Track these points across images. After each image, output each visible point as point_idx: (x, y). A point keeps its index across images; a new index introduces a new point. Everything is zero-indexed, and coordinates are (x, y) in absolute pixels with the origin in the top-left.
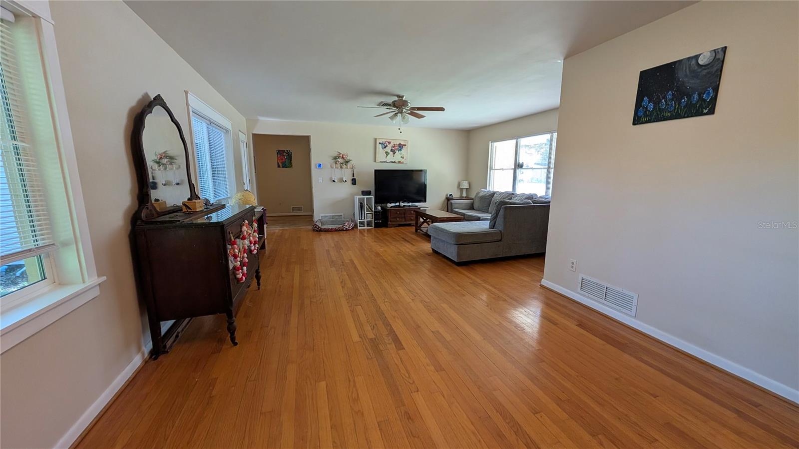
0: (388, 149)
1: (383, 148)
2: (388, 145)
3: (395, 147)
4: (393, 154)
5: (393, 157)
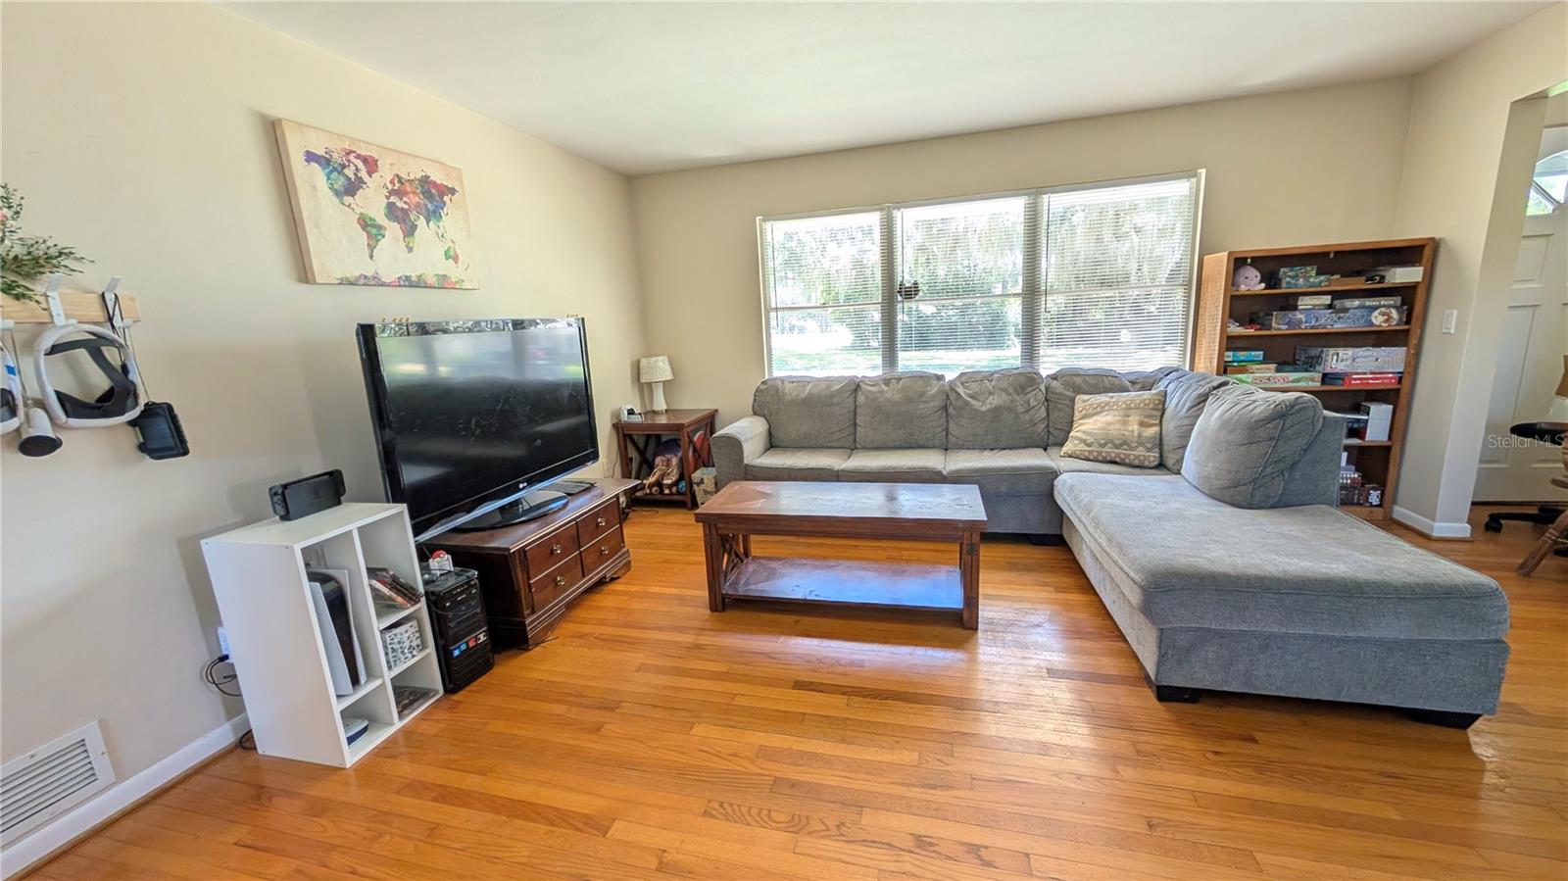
0: (373, 200)
1: (337, 193)
2: (363, 174)
3: (406, 193)
4: (404, 237)
5: (410, 250)
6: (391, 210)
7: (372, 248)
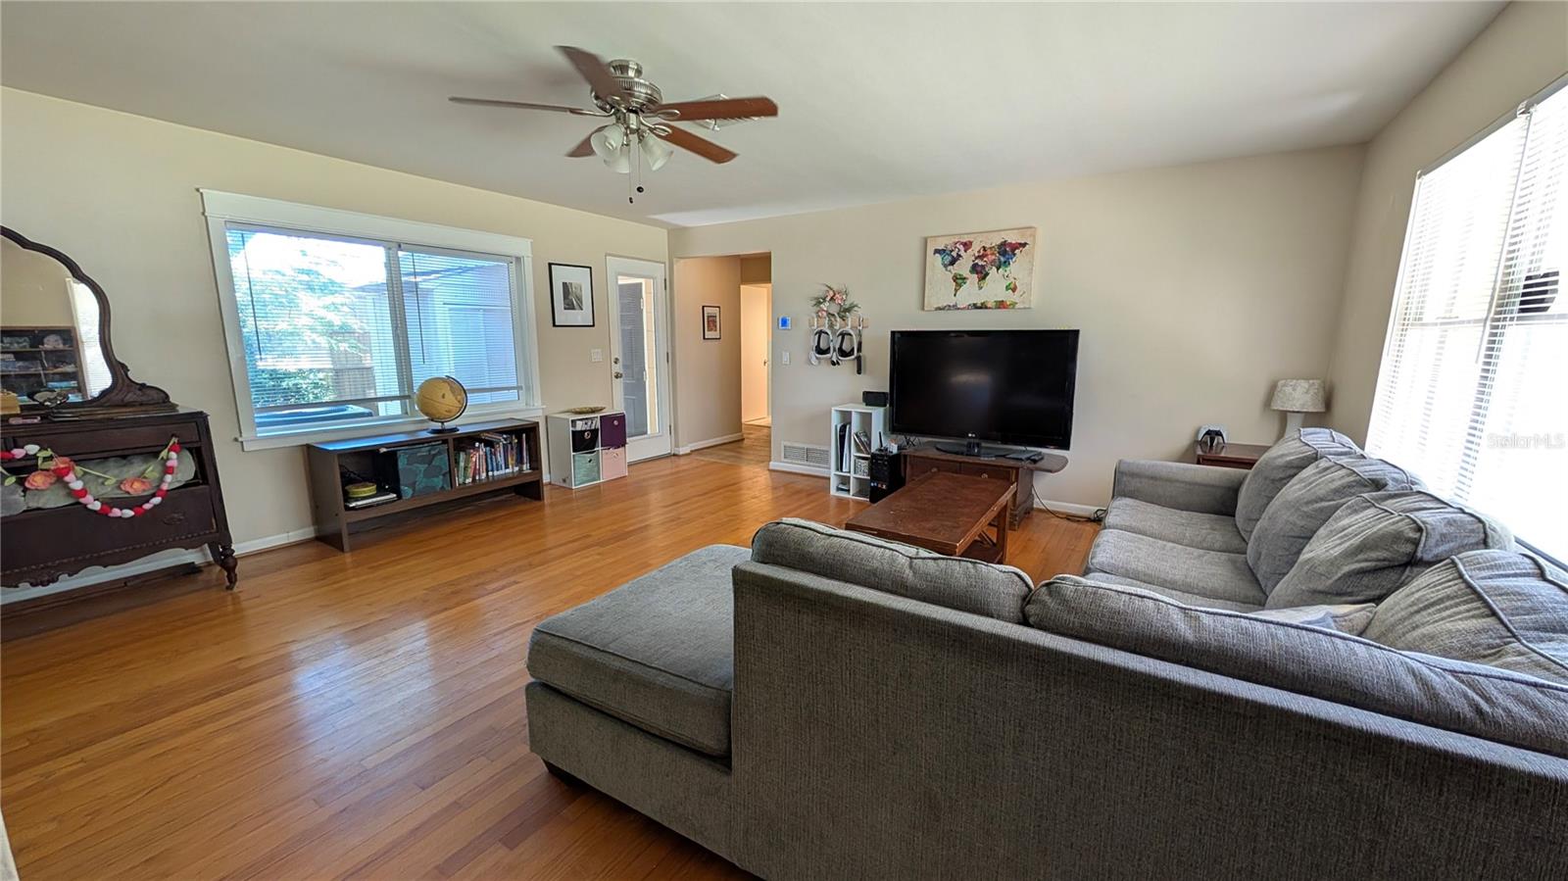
0: (963, 267)
1: (945, 266)
2: (962, 253)
3: (986, 255)
4: (979, 281)
5: (981, 288)
6: (975, 269)
7: (956, 290)
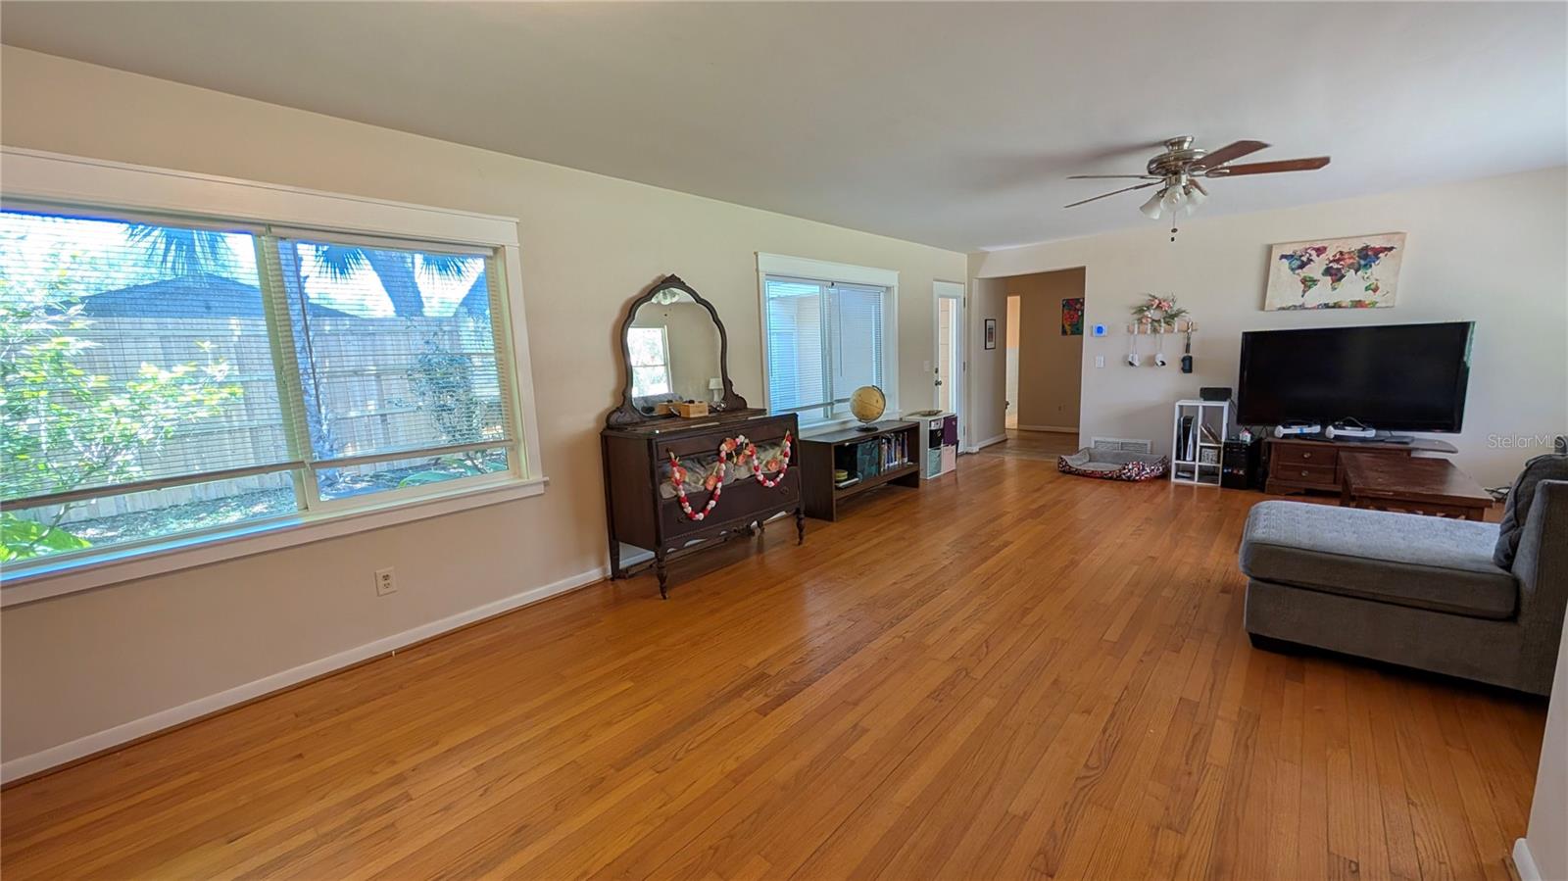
0: (1315, 270)
1: (1293, 270)
2: (1314, 257)
3: (1343, 259)
4: (1333, 282)
5: (1334, 289)
6: (1328, 271)
7: (1304, 292)
